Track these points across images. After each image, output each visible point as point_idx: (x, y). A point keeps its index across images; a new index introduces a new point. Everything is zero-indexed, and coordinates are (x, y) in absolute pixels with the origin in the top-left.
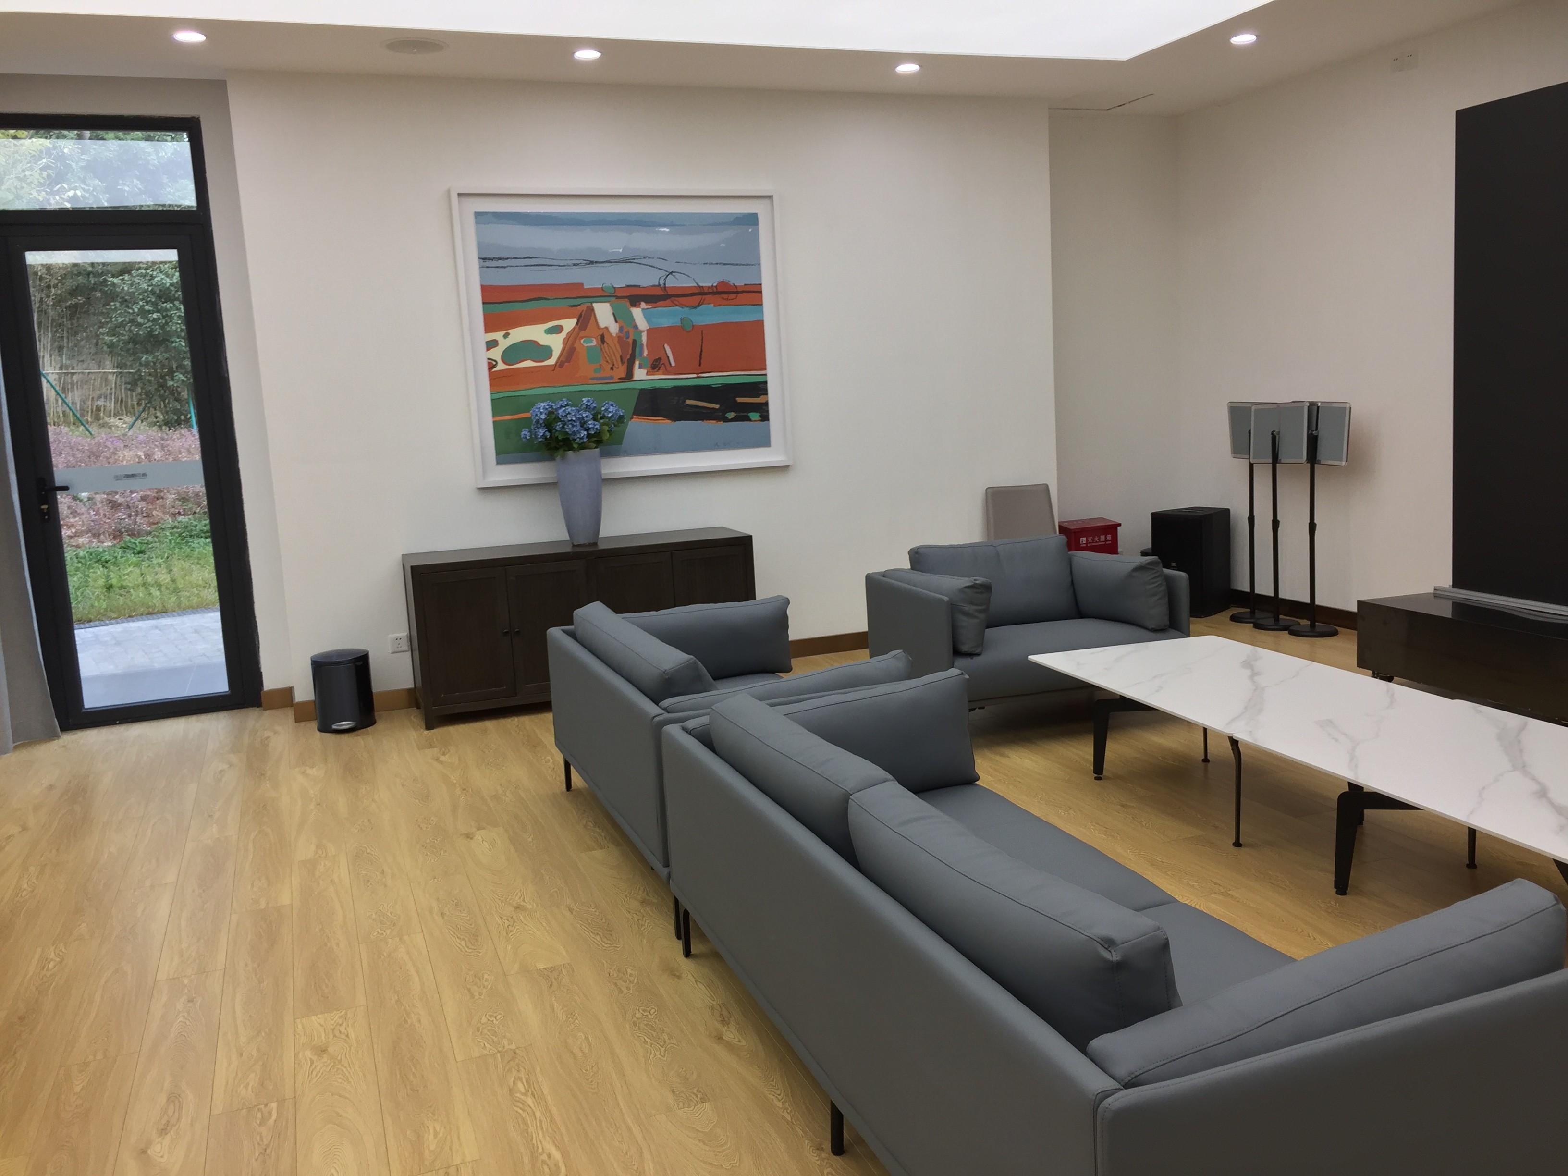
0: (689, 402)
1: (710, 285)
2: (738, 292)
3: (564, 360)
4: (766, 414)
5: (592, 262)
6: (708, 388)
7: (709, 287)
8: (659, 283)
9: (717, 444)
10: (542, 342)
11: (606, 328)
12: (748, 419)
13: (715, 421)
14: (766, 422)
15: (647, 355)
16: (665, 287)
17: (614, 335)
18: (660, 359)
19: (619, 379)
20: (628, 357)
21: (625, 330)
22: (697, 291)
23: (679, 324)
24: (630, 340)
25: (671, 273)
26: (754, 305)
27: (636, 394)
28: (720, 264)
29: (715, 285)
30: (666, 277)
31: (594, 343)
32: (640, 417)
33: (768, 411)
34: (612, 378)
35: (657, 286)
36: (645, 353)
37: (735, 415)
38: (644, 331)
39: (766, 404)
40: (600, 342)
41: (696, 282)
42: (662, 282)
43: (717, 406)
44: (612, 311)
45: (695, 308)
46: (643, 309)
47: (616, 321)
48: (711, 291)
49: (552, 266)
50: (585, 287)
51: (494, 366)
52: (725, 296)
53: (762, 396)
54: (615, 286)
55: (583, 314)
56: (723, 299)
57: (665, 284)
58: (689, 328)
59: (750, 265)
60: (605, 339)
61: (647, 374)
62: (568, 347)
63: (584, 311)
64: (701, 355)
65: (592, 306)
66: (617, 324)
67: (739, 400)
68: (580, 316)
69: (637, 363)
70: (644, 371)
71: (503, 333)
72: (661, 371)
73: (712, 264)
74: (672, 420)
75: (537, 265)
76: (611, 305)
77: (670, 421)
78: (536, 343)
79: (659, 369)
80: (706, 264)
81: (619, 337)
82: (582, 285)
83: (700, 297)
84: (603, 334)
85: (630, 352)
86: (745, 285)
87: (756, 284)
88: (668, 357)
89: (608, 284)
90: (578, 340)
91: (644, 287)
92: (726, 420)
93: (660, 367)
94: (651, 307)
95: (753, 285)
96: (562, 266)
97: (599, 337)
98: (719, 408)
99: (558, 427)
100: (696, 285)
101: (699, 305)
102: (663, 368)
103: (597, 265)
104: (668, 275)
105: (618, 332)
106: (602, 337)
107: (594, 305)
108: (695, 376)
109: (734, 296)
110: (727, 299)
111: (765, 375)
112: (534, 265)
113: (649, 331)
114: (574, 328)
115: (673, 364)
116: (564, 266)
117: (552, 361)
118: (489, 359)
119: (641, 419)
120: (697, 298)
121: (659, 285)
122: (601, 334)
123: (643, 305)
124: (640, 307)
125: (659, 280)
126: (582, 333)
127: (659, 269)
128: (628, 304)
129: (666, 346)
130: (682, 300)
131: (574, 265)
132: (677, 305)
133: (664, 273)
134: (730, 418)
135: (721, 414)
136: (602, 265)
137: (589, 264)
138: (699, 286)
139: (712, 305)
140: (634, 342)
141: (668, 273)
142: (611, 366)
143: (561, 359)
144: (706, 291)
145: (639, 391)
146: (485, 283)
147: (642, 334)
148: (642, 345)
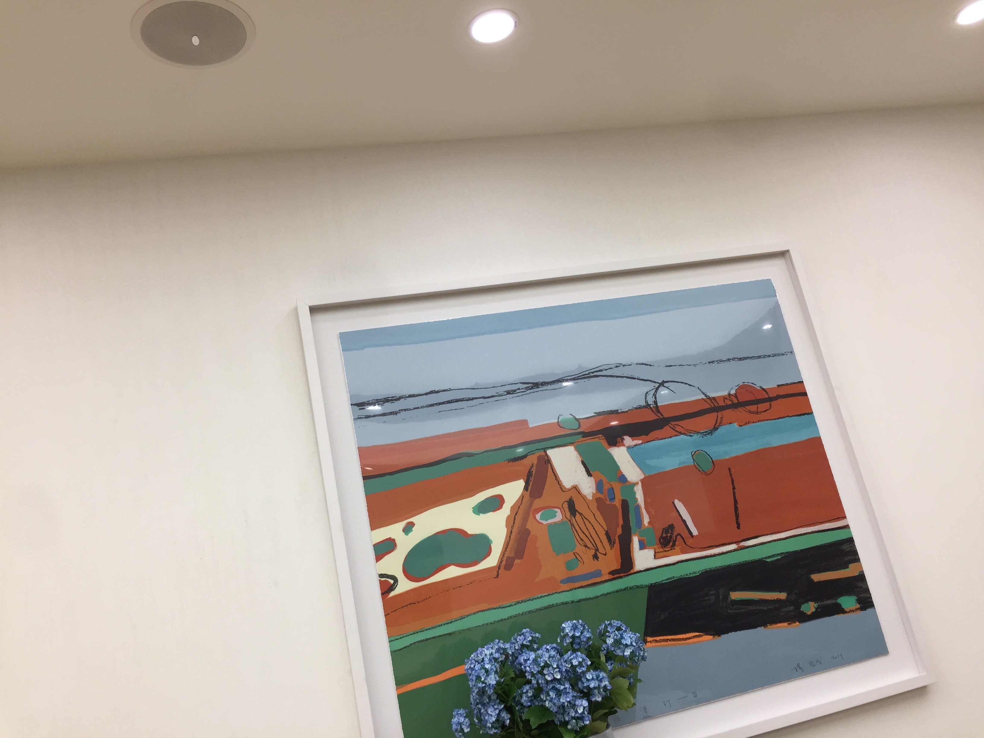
0: (736, 595)
1: (726, 393)
2: (770, 400)
3: (513, 555)
4: (865, 595)
5: (536, 385)
6: (760, 564)
7: (724, 398)
8: (646, 402)
9: (798, 665)
10: (471, 530)
11: (575, 488)
12: (839, 610)
13: (786, 624)
14: (869, 610)
15: (649, 523)
16: (657, 406)
17: (590, 497)
18: (671, 527)
19: (612, 573)
20: (619, 531)
21: (606, 486)
22: (708, 406)
23: (691, 462)
24: (617, 503)
25: (662, 384)
26: (800, 415)
27: (643, 597)
28: (734, 359)
29: (733, 392)
30: (656, 392)
31: (559, 517)
32: (658, 638)
33: (867, 590)
34: (598, 573)
35: (644, 407)
36: (646, 520)
37: (816, 605)
38: (637, 484)
39: (861, 577)
40: (568, 514)
41: (703, 393)
42: (651, 401)
43: (783, 596)
44: (580, 459)
45: (711, 432)
46: (629, 448)
47: (589, 474)
48: (730, 403)
49: (473, 399)
50: (531, 426)
51: (392, 588)
52: (753, 408)
53: (851, 565)
54: (577, 417)
55: (534, 470)
56: (750, 412)
57: (656, 402)
58: (708, 467)
59: (779, 355)
60: (577, 508)
61: (655, 557)
62: (515, 531)
63: (535, 465)
64: (736, 509)
65: (546, 454)
66: (592, 478)
67: (817, 577)
68: (530, 474)
69: (635, 541)
70: (649, 553)
71: (402, 524)
72: (677, 548)
73: (721, 361)
74: (714, 635)
75: (449, 402)
76: (576, 449)
77: (711, 637)
78: (461, 532)
79: (674, 545)
80: (713, 362)
81: (598, 501)
82: (525, 422)
83: (715, 414)
84: (570, 499)
85: (621, 522)
86: (779, 386)
87: (794, 383)
88: (684, 522)
89: (566, 416)
90: (531, 516)
91: (623, 412)
92: (804, 618)
93: (675, 542)
94: (640, 442)
95: (791, 384)
96: (489, 397)
97: (566, 506)
98: (787, 597)
99: (524, 699)
100: (704, 397)
101: (715, 429)
102: (679, 541)
103: (545, 388)
104: (657, 389)
105: (594, 492)
106: (571, 505)
107: (550, 452)
108: (733, 547)
109: (763, 406)
110: (757, 413)
111: (847, 527)
112: (443, 403)
113: (645, 482)
114: (522, 497)
115: (695, 532)
116: (493, 396)
117: (492, 561)
118: (381, 576)
119: (660, 641)
120: (710, 419)
121: (648, 405)
122: (567, 499)
123: (628, 440)
124: (624, 445)
125: (646, 397)
126: (538, 503)
127: (642, 380)
128: (604, 442)
129: (679, 505)
130: (686, 423)
131: (508, 393)
132: (681, 433)
133: (650, 386)
134: (809, 613)
135: (792, 608)
136: (553, 386)
137: (532, 388)
138: (709, 398)
139: (735, 425)
140: (625, 504)
141: (657, 385)
142: (593, 552)
143: (506, 556)
144: (722, 403)
145: (646, 590)
146: (365, 444)
147: (635, 488)
148: (638, 507)
